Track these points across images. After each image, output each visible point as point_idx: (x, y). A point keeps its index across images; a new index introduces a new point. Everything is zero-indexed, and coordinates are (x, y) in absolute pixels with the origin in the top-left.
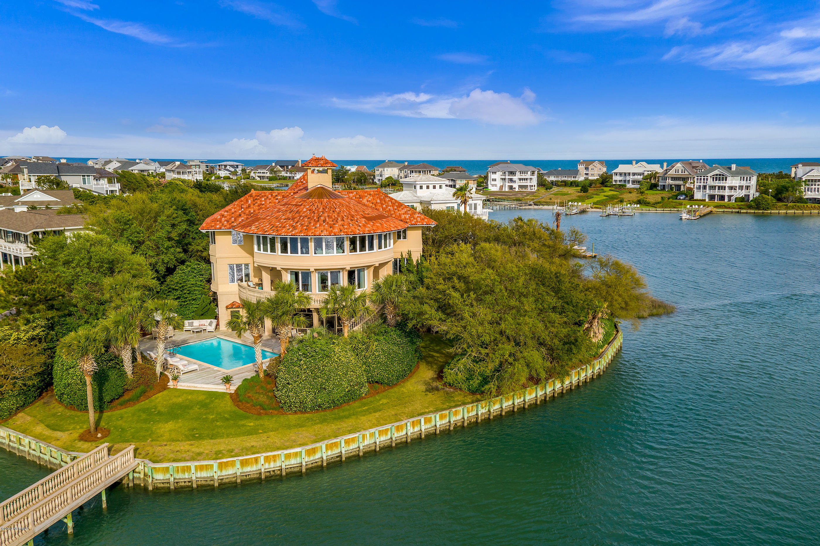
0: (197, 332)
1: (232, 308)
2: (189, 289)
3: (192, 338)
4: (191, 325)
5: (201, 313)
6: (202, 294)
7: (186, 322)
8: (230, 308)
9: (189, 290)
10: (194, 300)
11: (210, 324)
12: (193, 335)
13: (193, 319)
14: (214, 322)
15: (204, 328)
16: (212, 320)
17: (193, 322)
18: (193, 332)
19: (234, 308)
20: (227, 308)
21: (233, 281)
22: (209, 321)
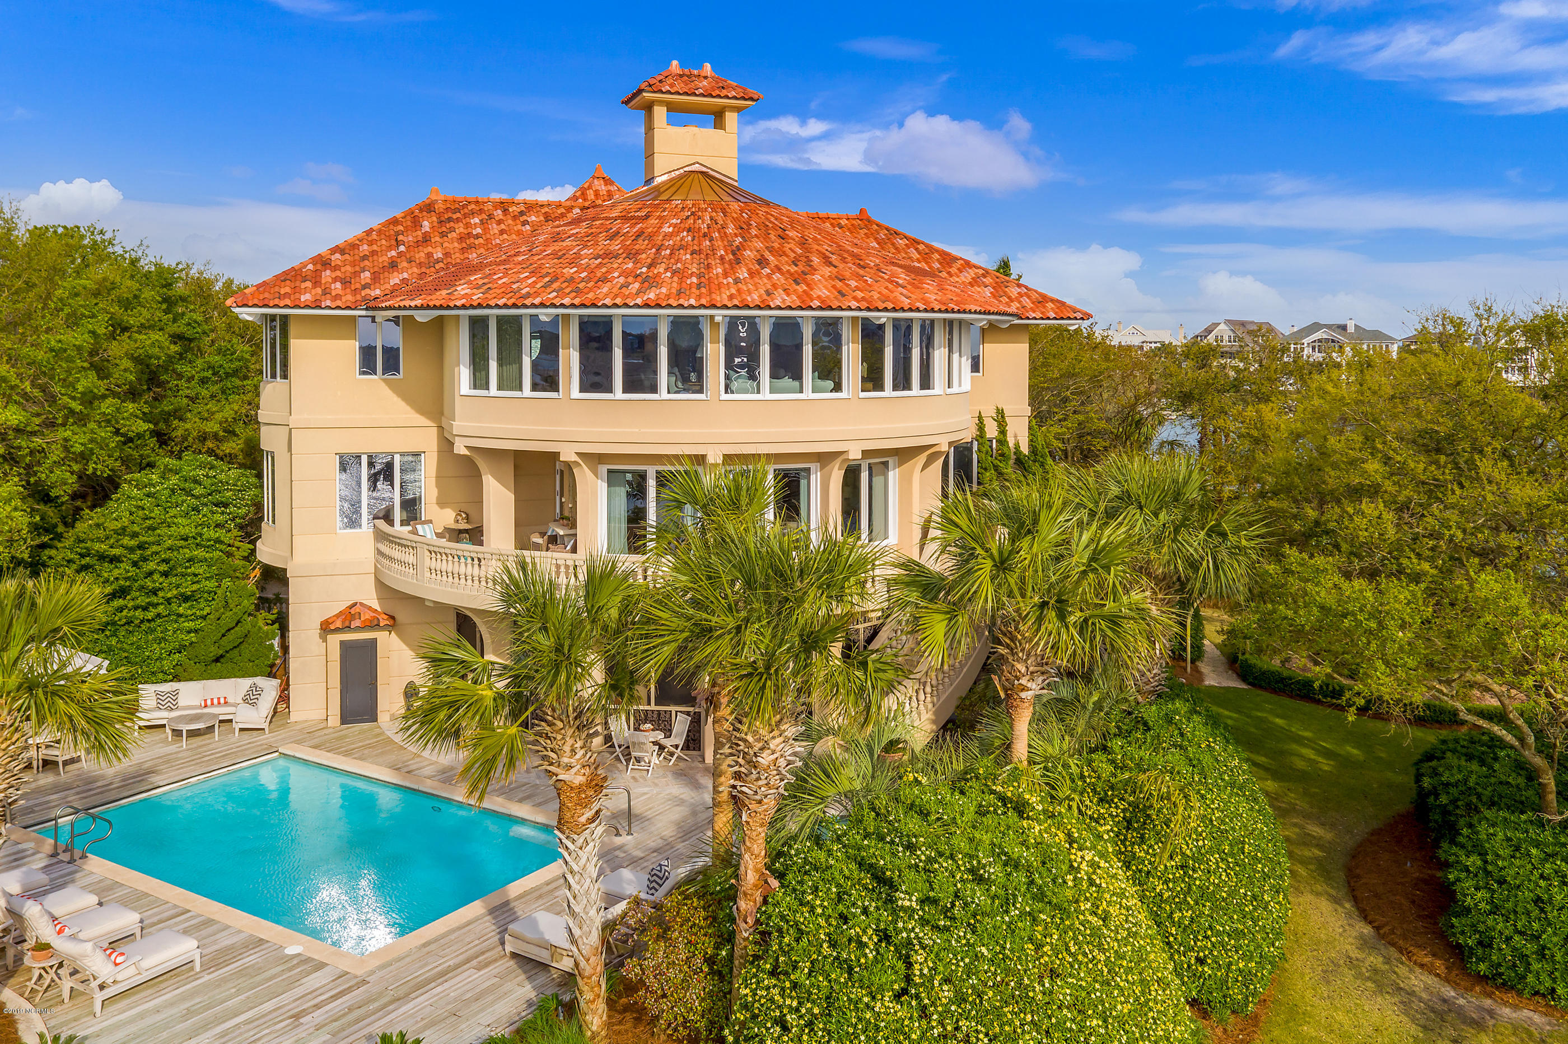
0: (193, 734)
1: (347, 628)
2: (168, 554)
3: (168, 760)
4: (169, 702)
5: (214, 651)
6: (220, 577)
7: (149, 693)
8: (337, 630)
9: (166, 561)
10: (186, 599)
11: (251, 698)
12: (173, 748)
13: (176, 678)
14: (270, 687)
15: (223, 712)
16: (261, 681)
17: (176, 693)
18: (177, 733)
19: (358, 629)
20: (326, 628)
21: (353, 522)
22: (245, 684)
